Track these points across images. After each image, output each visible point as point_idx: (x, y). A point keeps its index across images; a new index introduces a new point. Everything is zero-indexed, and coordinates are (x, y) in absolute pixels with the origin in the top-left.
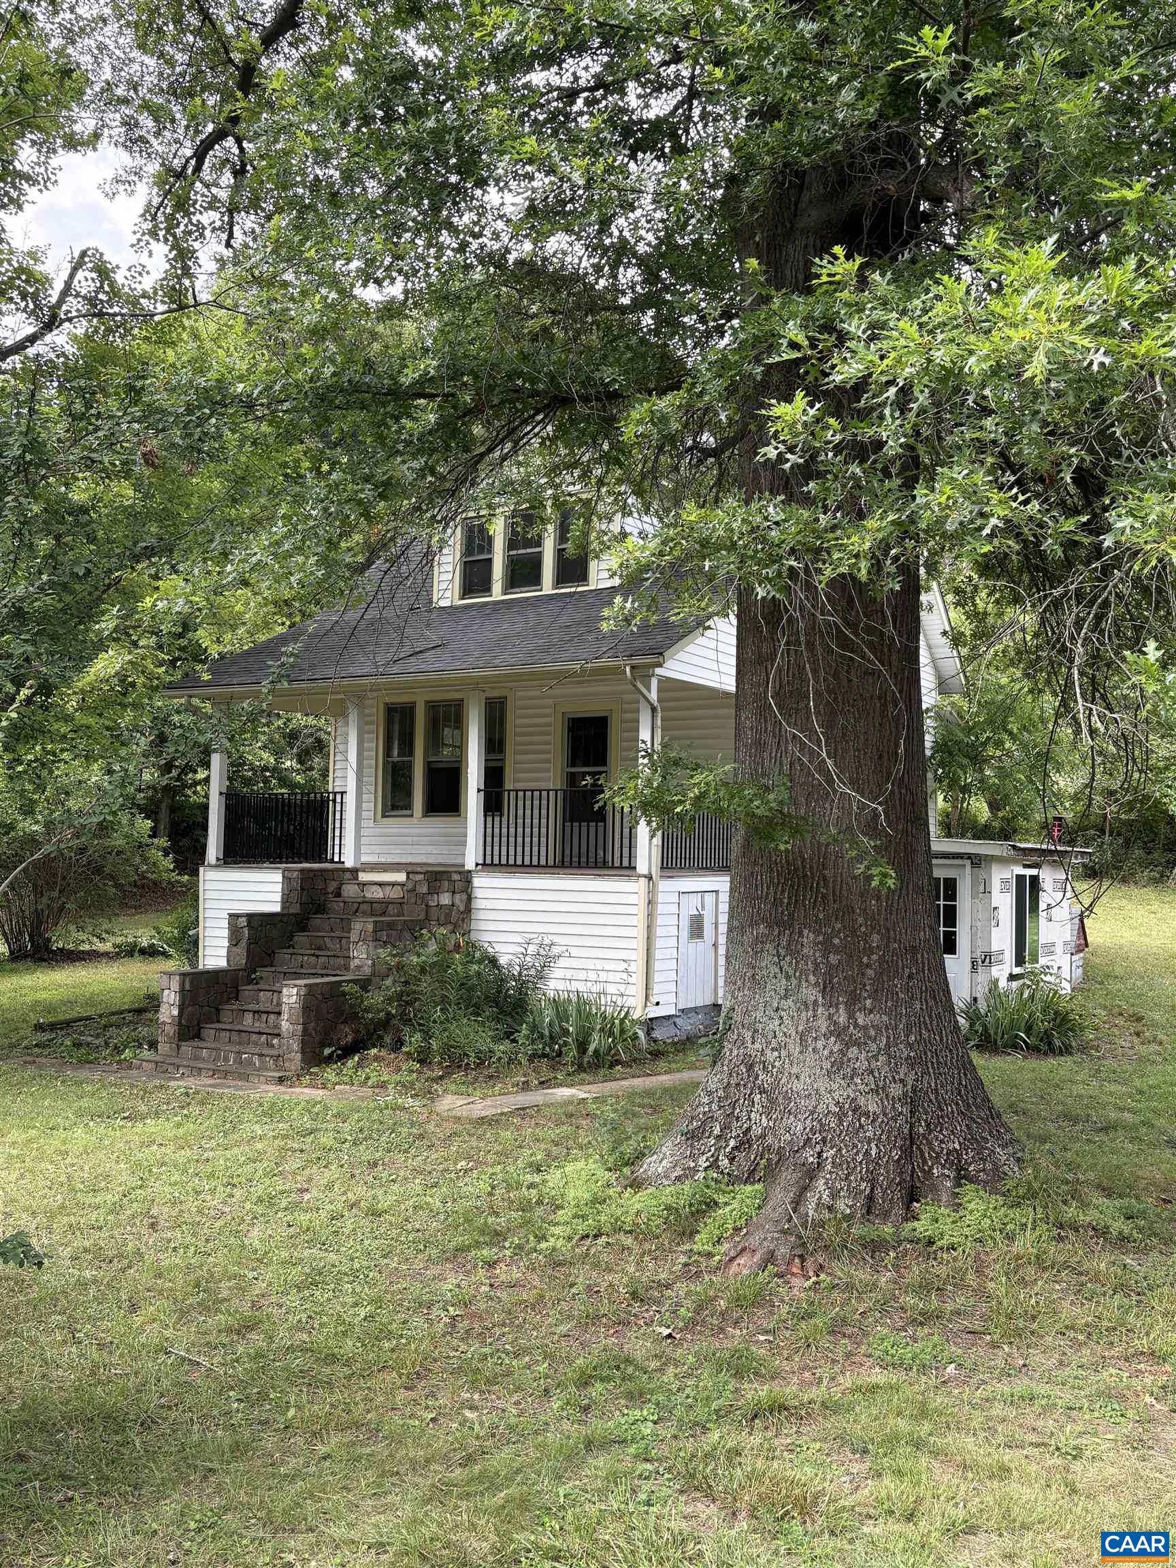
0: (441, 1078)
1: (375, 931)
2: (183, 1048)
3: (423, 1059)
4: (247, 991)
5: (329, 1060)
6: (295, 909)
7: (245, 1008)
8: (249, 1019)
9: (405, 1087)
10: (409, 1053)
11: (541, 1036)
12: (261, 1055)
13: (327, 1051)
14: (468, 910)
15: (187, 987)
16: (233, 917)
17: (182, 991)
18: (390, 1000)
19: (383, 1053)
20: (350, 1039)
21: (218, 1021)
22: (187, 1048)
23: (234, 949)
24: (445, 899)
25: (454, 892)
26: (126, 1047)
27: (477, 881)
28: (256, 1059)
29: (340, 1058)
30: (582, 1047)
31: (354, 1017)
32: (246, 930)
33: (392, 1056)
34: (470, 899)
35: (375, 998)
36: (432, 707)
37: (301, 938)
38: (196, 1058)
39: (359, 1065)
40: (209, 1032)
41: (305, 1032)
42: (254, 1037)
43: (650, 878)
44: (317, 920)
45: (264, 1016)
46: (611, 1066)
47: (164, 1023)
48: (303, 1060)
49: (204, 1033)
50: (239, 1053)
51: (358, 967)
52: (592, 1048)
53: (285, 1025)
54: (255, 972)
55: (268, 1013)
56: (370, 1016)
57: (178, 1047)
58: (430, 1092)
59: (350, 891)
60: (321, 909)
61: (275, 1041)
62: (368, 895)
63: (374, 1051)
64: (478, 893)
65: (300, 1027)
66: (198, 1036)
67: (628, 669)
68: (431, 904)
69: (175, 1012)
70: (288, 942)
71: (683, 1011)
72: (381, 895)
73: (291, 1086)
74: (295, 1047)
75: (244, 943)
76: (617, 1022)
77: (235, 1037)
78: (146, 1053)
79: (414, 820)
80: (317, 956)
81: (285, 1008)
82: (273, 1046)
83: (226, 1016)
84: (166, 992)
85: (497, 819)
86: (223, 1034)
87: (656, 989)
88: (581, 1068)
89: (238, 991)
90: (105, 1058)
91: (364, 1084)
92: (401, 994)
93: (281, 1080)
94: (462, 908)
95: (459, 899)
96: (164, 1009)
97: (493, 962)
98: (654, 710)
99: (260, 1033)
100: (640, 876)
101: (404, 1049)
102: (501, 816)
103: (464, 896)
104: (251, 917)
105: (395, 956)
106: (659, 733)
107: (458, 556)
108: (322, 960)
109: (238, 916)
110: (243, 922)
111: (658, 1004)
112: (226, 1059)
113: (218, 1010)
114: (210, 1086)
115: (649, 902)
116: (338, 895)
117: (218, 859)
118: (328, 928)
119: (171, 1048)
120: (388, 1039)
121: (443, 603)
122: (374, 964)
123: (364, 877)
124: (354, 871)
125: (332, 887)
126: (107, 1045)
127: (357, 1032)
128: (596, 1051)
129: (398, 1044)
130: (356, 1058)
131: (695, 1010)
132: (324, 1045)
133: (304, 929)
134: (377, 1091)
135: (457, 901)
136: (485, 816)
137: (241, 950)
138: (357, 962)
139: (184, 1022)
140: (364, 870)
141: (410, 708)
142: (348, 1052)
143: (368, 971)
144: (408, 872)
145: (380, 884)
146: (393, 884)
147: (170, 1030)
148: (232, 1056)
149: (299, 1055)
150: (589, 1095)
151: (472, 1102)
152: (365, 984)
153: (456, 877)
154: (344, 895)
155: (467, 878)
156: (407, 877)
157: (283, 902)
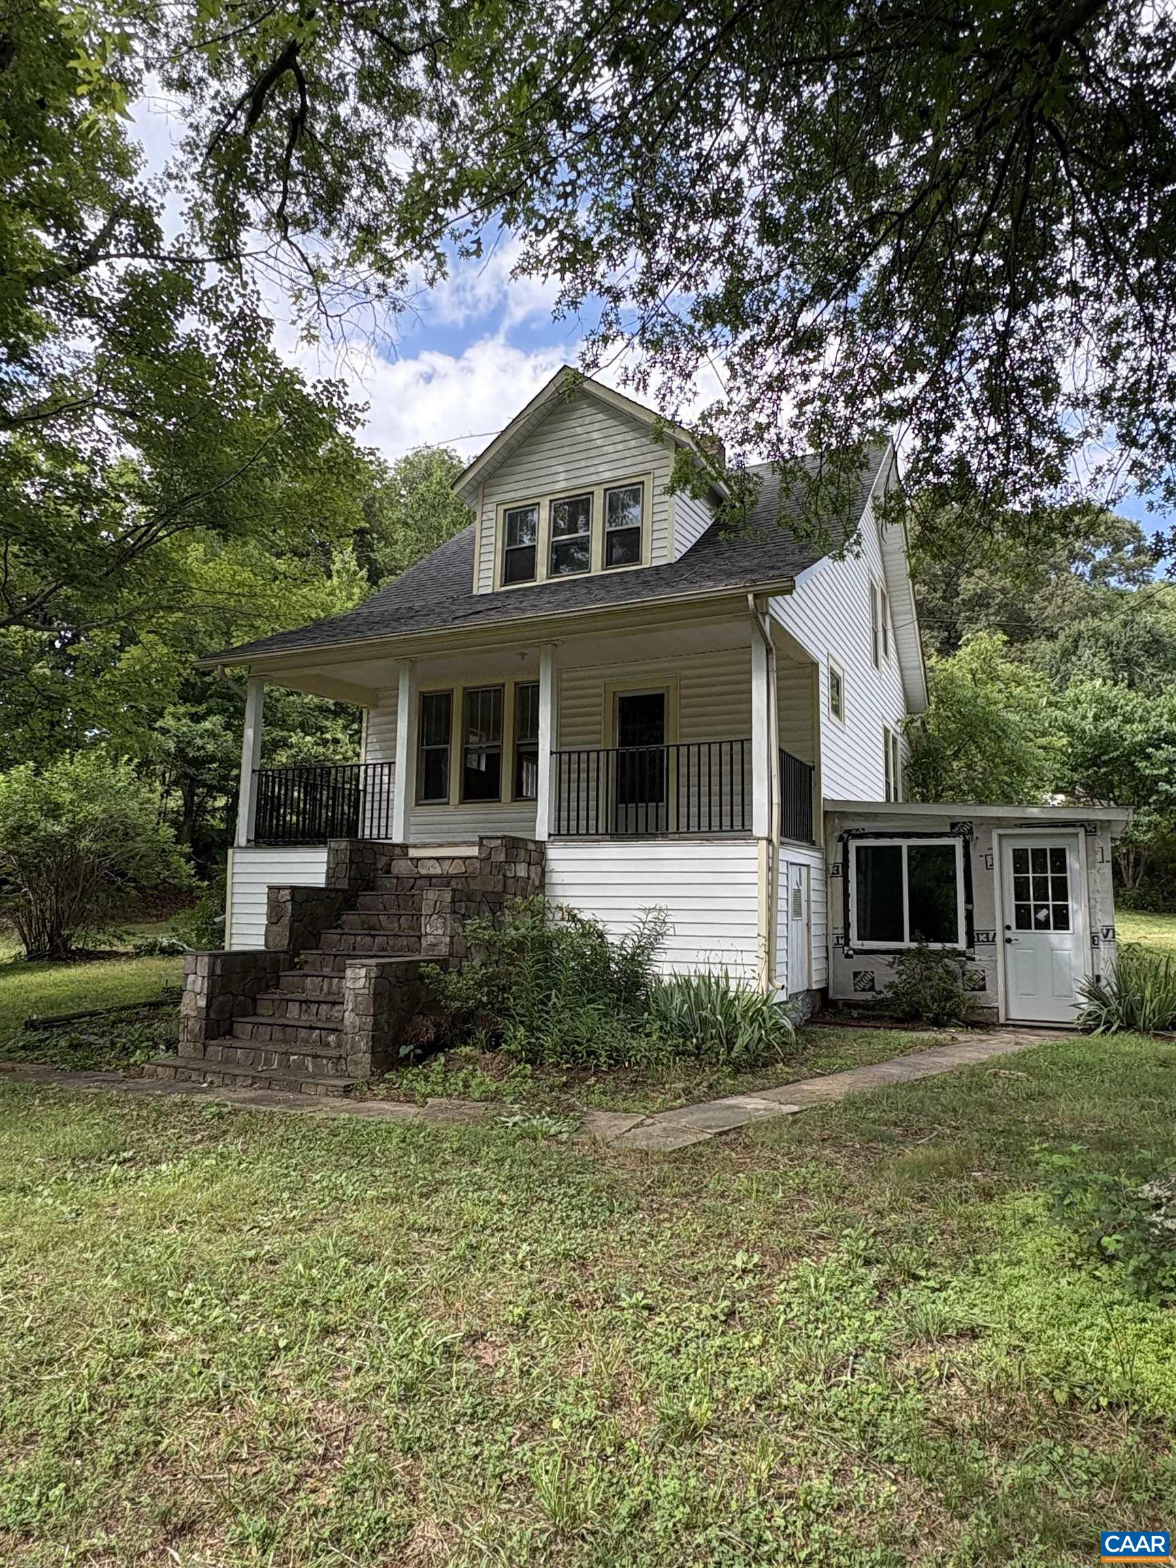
0: (569, 1085)
1: (453, 902)
2: (210, 1049)
3: (534, 1057)
4: (288, 978)
5: (405, 1062)
6: (343, 884)
7: (289, 996)
8: (294, 1010)
9: (531, 1102)
11: (675, 1027)
12: (315, 1057)
13: (404, 1050)
14: (542, 885)
15: (218, 972)
16: (274, 890)
17: (212, 976)
18: (479, 985)
19: (477, 1052)
20: (430, 1034)
21: (255, 1014)
22: (216, 1049)
23: (274, 928)
24: (521, 870)
25: (529, 864)
26: (137, 1048)
27: (552, 853)
28: (309, 1062)
29: (419, 1060)
31: (433, 1007)
32: (289, 906)
33: (488, 1055)
34: (543, 873)
36: (470, 694)
37: (349, 917)
38: (227, 1061)
39: (449, 1068)
40: (243, 1028)
41: (376, 1024)
42: (303, 1033)
43: (770, 841)
44: (365, 898)
45: (314, 1007)
47: (187, 1017)
48: (374, 1063)
49: (237, 1028)
50: (287, 1054)
51: (433, 946)
52: (739, 1042)
53: (349, 1017)
54: (298, 955)
55: (319, 1003)
56: (458, 1004)
57: (205, 1047)
58: (569, 1109)
59: (401, 867)
60: (370, 886)
61: (332, 1038)
62: (423, 872)
63: (466, 1050)
64: (552, 865)
65: (370, 1020)
66: (230, 1032)
67: (750, 597)
68: (509, 874)
69: (202, 1003)
70: (334, 922)
71: (790, 996)
72: (438, 871)
73: (361, 1100)
74: (363, 1046)
75: (286, 920)
77: (278, 1034)
78: (162, 1055)
79: (451, 807)
80: (374, 936)
81: (349, 996)
82: (328, 1044)
83: (264, 1008)
84: (191, 978)
86: (262, 1029)
89: (279, 977)
90: (109, 1063)
91: (464, 1095)
93: (347, 1091)
94: (537, 882)
95: (535, 873)
96: (187, 998)
97: (601, 937)
98: (769, 650)
99: (311, 1028)
100: (757, 839)
101: (504, 1046)
103: (539, 869)
104: (294, 889)
106: (773, 676)
107: (500, 544)
109: (279, 889)
110: (286, 895)
111: (782, 988)
112: (268, 1062)
113: (255, 1000)
114: (253, 1101)
115: (769, 869)
116: (388, 871)
117: (249, 841)
118: (381, 906)
119: (195, 1049)
120: (481, 1034)
121: (483, 591)
122: (452, 942)
123: (413, 853)
124: (404, 847)
125: (381, 862)
126: (113, 1044)
127: (437, 1025)
128: (746, 1046)
129: (495, 1041)
130: (443, 1060)
131: (798, 995)
132: (398, 1042)
133: (354, 907)
134: (491, 1106)
135: (533, 875)
137: (283, 929)
138: (430, 939)
139: (212, 1016)
140: (415, 846)
141: (447, 697)
142: (428, 1051)
143: (444, 950)
144: (481, 839)
145: (437, 859)
146: (454, 859)
147: (195, 1026)
148: (276, 1058)
149: (368, 1055)
150: (796, 1108)
151: (641, 1124)
152: (444, 964)
153: (531, 846)
154: (395, 871)
155: (541, 847)
156: (481, 845)
157: (328, 877)
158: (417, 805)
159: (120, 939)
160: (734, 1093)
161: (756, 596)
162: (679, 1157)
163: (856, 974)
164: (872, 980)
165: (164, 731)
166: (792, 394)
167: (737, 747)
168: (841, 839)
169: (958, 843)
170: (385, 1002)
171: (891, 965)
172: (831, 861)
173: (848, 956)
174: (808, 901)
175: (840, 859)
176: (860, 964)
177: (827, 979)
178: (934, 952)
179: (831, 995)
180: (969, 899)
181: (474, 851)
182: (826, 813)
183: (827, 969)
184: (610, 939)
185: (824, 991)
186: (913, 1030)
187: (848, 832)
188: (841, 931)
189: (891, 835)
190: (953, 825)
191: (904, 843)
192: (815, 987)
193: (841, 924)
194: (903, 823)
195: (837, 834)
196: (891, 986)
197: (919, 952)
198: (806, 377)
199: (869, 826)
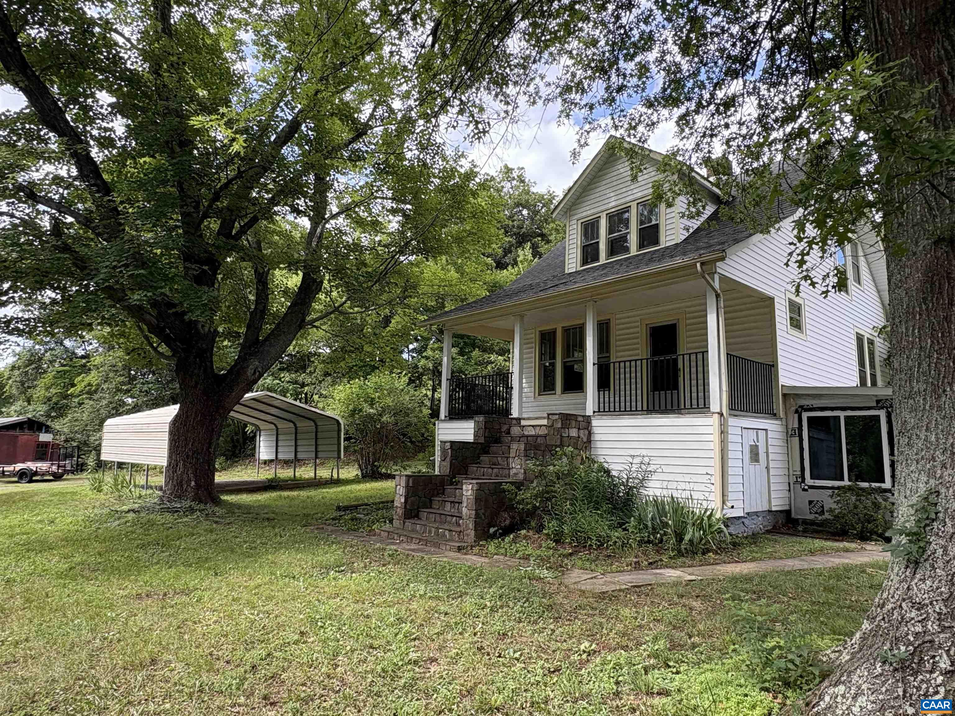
0: (571, 554)
1: (525, 450)
2: (406, 524)
3: (558, 539)
4: (449, 489)
5: (493, 537)
6: (482, 440)
7: (447, 499)
8: (448, 506)
9: (542, 561)
10: (548, 535)
11: (646, 527)
12: (450, 531)
13: (492, 530)
14: (589, 441)
15: (411, 485)
16: (443, 442)
17: (407, 486)
18: (536, 496)
19: (531, 533)
20: (508, 522)
21: (431, 508)
22: (408, 523)
23: (443, 463)
24: (574, 433)
25: (579, 429)
27: (595, 423)
28: (447, 533)
29: (500, 535)
30: (680, 537)
31: (511, 508)
32: (450, 451)
33: (536, 536)
34: (590, 434)
35: (525, 495)
36: (566, 330)
37: (485, 458)
38: (413, 531)
39: (514, 541)
40: (423, 514)
41: (477, 515)
42: (449, 518)
43: (721, 414)
44: (494, 448)
45: (455, 505)
46: (704, 554)
47: (397, 507)
48: (476, 536)
49: (421, 514)
50: (438, 528)
51: (516, 474)
52: (687, 538)
53: (465, 510)
54: (454, 478)
55: (456, 502)
56: (521, 507)
57: (404, 523)
58: (561, 566)
59: (515, 431)
60: (498, 441)
61: (461, 521)
62: (526, 433)
63: (523, 532)
64: (595, 430)
65: (474, 512)
66: (417, 516)
67: (698, 265)
68: (564, 435)
69: (403, 500)
70: (476, 460)
71: (748, 514)
72: (533, 433)
73: (466, 554)
74: (471, 526)
75: (448, 459)
76: (705, 518)
77: (438, 518)
79: (557, 396)
80: (493, 468)
81: (464, 499)
83: (435, 505)
84: (398, 488)
85: (607, 393)
86: (431, 515)
87: (731, 496)
88: (680, 554)
89: (444, 489)
91: (513, 556)
92: (543, 492)
93: (459, 549)
94: (585, 440)
95: (583, 434)
96: (397, 498)
97: (608, 472)
98: (717, 296)
100: (714, 413)
101: (545, 531)
102: (609, 390)
103: (587, 432)
104: (452, 443)
105: (538, 466)
106: (722, 311)
107: (579, 242)
108: (495, 470)
109: (445, 442)
110: (448, 445)
111: (732, 507)
112: (430, 532)
113: (431, 501)
114: (413, 550)
115: (722, 432)
116: (508, 433)
117: (444, 417)
118: (500, 452)
119: (400, 524)
120: (533, 524)
121: (571, 271)
122: (525, 473)
123: (523, 423)
124: (519, 420)
125: (505, 428)
127: (513, 518)
128: (691, 541)
129: (540, 529)
130: (512, 536)
131: (756, 514)
132: (490, 525)
133: (487, 453)
134: (522, 561)
135: (582, 435)
136: (599, 391)
137: (447, 463)
138: (514, 471)
139: (408, 507)
140: (524, 419)
141: (553, 333)
142: (506, 531)
143: (521, 477)
144: (549, 415)
145: (533, 426)
146: (541, 426)
147: (400, 511)
148: (433, 530)
149: (473, 532)
150: (693, 578)
151: (595, 577)
152: (519, 485)
153: (580, 419)
154: (512, 433)
155: (588, 420)
156: (548, 418)
157: (475, 436)
158: (539, 395)
159: (405, 469)
160: (667, 567)
161: (702, 264)
162: (602, 596)
163: (810, 502)
164: (822, 507)
165: (427, 358)
166: (719, 138)
167: (700, 356)
168: (796, 411)
169: (882, 414)
170: (483, 503)
171: (831, 496)
172: (790, 427)
173: (804, 490)
174: (767, 453)
175: (796, 425)
176: (813, 495)
177: (790, 505)
178: (863, 489)
179: (793, 515)
180: (892, 454)
181: (545, 422)
182: (784, 395)
183: (790, 498)
184: (614, 473)
185: (788, 513)
186: (842, 541)
187: (801, 407)
188: (799, 473)
189: (832, 409)
190: (878, 402)
191: (842, 414)
192: (774, 509)
193: (798, 468)
194: (841, 400)
195: (794, 409)
196: (831, 511)
197: (850, 488)
198: (727, 126)
199: (816, 403)
